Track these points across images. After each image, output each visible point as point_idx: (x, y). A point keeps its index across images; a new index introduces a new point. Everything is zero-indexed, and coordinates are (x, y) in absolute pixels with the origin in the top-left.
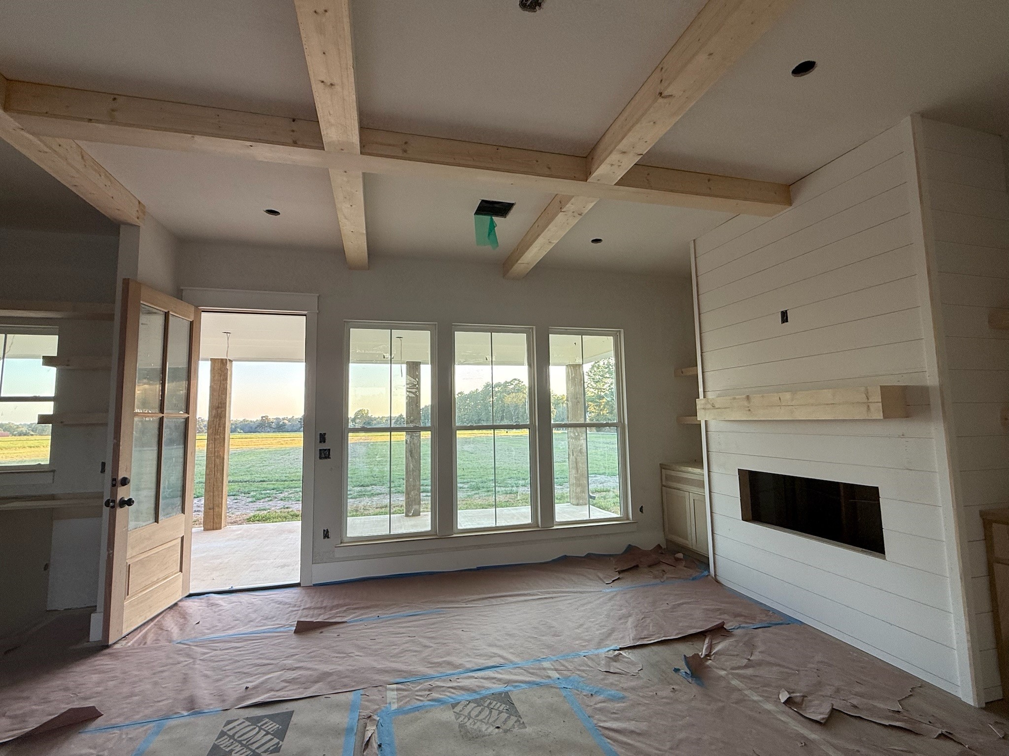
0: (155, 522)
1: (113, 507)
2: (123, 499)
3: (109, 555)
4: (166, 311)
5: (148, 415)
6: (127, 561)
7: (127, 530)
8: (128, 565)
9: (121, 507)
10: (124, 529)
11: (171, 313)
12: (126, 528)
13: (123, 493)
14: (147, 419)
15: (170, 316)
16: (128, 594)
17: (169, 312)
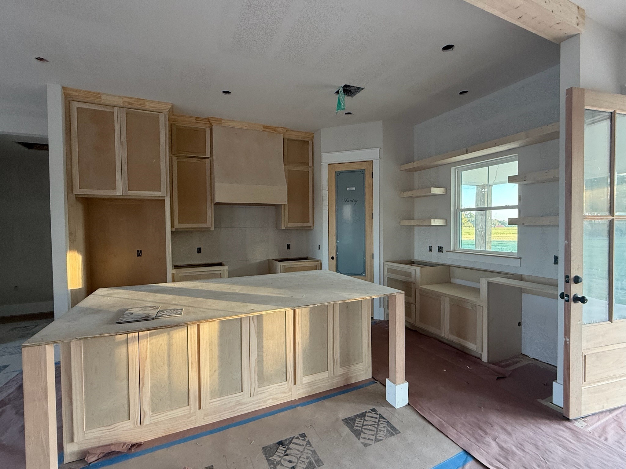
0: (609, 320)
1: (567, 301)
2: (576, 295)
3: (566, 342)
4: (612, 111)
5: (598, 218)
6: (582, 351)
7: (582, 324)
8: (584, 355)
9: (575, 303)
10: (579, 323)
11: (617, 112)
12: (581, 322)
13: (575, 290)
14: (597, 222)
15: (617, 115)
16: (585, 381)
17: (615, 111)
